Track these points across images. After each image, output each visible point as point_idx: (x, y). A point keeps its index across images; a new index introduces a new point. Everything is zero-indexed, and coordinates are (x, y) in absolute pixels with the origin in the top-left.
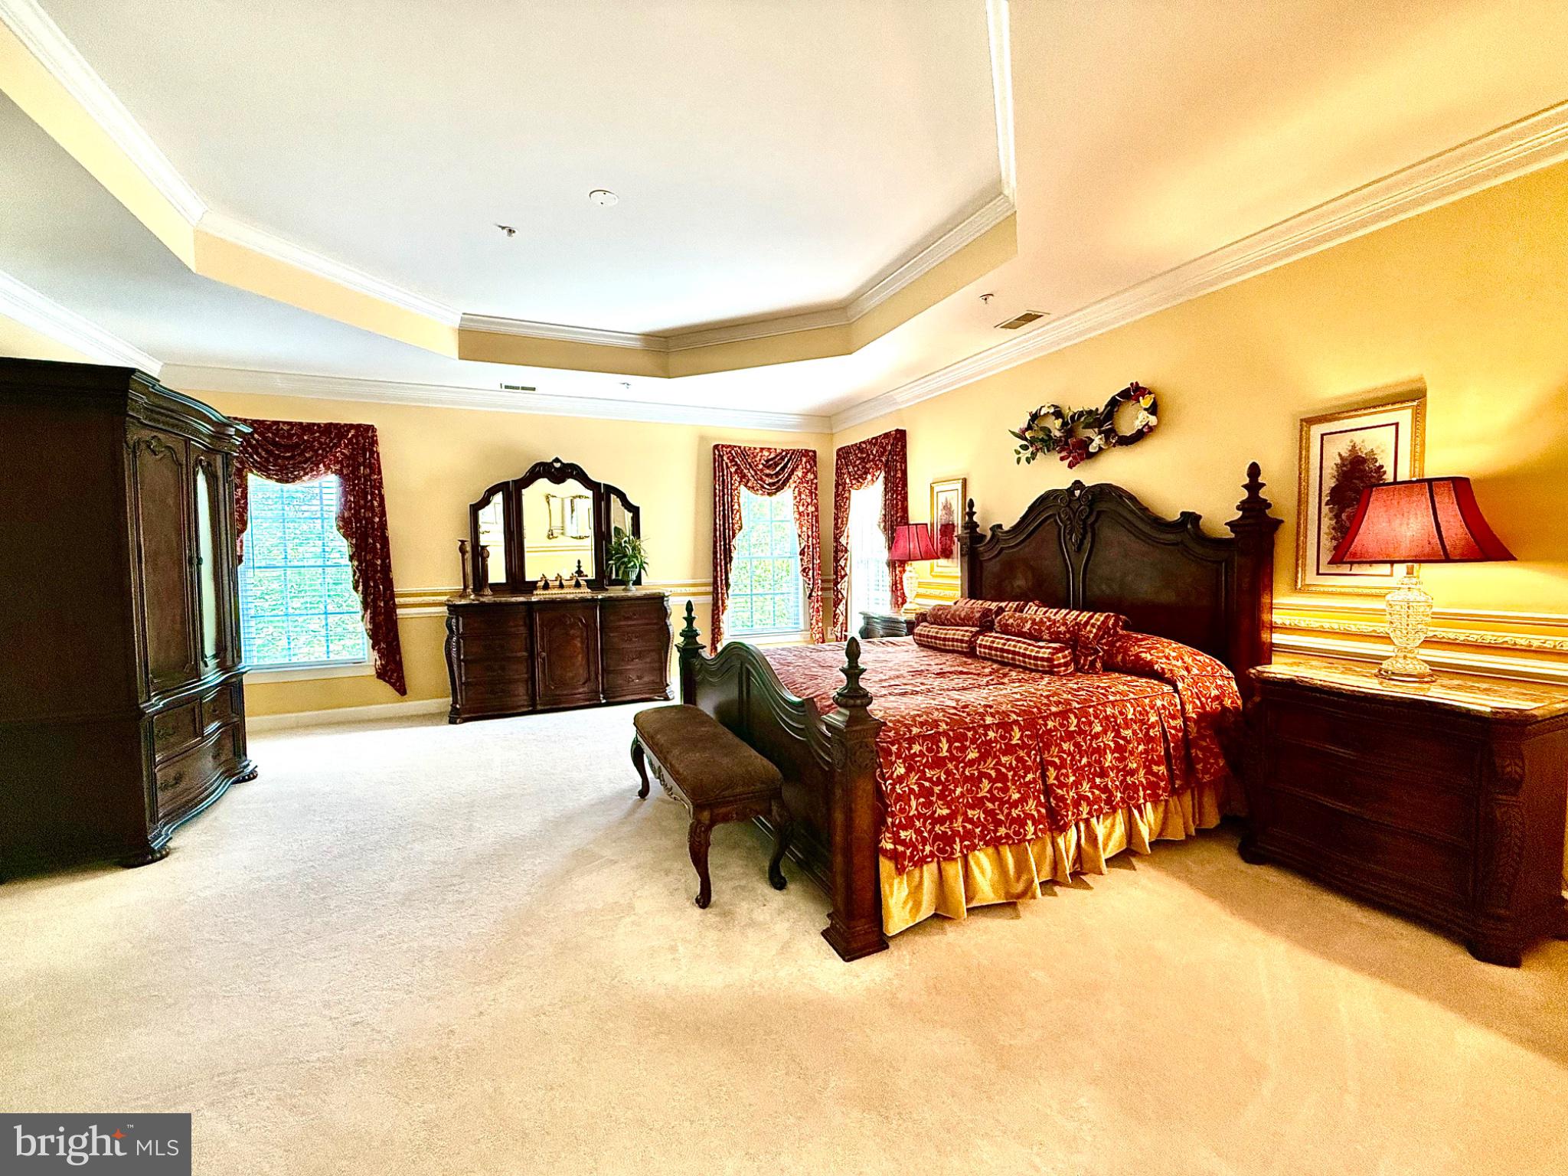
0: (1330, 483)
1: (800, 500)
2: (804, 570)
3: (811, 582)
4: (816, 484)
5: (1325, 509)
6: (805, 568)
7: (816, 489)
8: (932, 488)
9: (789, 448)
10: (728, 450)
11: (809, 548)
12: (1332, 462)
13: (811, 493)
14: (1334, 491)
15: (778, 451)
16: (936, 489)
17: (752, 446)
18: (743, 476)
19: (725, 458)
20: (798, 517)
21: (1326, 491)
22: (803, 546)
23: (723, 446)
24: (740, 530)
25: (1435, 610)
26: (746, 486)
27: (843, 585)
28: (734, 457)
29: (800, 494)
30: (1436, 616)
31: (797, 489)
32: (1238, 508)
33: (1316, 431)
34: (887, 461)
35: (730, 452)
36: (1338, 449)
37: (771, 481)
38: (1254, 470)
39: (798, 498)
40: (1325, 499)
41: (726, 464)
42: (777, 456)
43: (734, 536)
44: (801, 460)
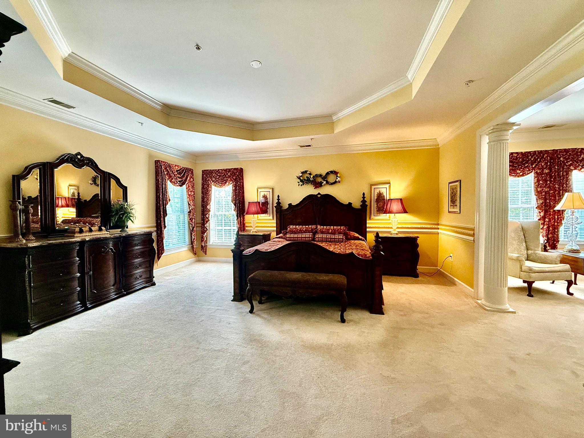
0: (376, 198)
1: (189, 189)
2: (190, 219)
3: (194, 224)
4: (194, 183)
5: (375, 203)
6: (191, 218)
7: (194, 185)
8: (257, 190)
9: (184, 167)
10: (164, 163)
11: (192, 210)
12: (376, 194)
13: (192, 187)
14: (376, 199)
15: (181, 167)
16: (259, 190)
17: (172, 163)
18: (170, 177)
19: (163, 167)
20: (188, 196)
21: (375, 199)
22: (190, 209)
23: (161, 161)
24: (169, 201)
25: (398, 222)
26: (170, 181)
27: (207, 225)
28: (166, 167)
29: (189, 187)
30: (399, 223)
31: (187, 185)
32: (361, 202)
33: (373, 187)
34: (236, 179)
35: (164, 164)
36: (377, 191)
37: (180, 180)
38: (364, 194)
39: (188, 188)
40: (375, 201)
41: (163, 170)
42: (180, 169)
43: (167, 204)
44: (189, 172)
